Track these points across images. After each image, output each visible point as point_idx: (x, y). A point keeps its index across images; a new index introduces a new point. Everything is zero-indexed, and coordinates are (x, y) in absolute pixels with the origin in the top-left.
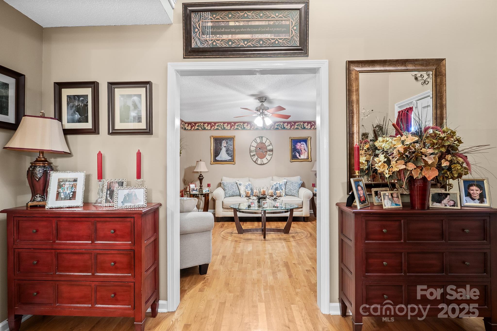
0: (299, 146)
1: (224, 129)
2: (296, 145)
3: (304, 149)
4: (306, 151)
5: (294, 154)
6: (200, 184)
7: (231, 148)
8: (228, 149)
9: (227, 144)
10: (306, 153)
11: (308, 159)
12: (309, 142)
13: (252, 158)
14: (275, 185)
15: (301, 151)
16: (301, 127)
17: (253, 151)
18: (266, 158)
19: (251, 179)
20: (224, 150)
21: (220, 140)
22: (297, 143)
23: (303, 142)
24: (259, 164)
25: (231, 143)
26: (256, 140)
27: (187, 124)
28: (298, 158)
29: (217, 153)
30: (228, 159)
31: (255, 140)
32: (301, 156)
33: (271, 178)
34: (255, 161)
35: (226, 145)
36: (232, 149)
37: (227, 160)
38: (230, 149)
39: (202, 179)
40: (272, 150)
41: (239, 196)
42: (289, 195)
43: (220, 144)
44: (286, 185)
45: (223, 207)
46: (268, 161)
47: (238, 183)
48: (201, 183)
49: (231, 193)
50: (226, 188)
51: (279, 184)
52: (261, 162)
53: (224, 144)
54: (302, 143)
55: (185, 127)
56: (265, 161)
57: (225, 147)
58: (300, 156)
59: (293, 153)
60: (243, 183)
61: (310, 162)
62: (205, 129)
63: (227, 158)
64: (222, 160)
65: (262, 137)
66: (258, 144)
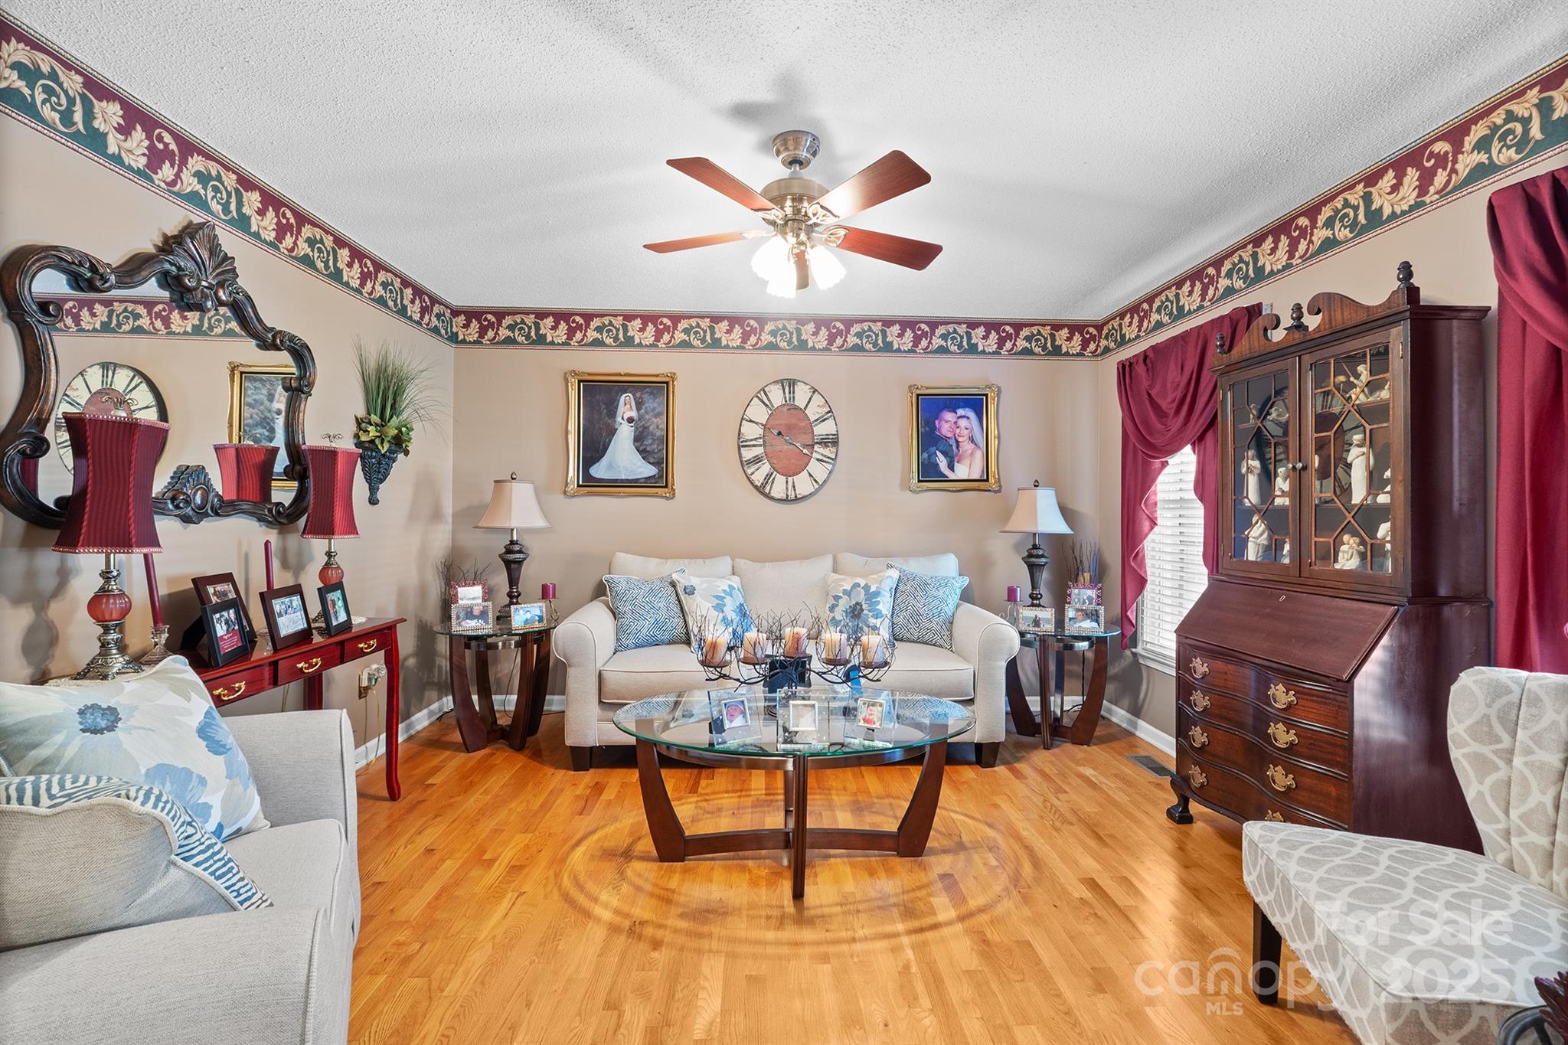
0: (947, 423)
1: (629, 342)
2: (937, 422)
3: (972, 440)
4: (979, 447)
5: (929, 457)
6: (511, 587)
7: (656, 424)
8: (642, 432)
9: (638, 409)
10: (979, 456)
11: (987, 480)
12: (992, 408)
13: (749, 471)
14: (849, 596)
15: (958, 447)
16: (960, 346)
17: (752, 440)
18: (810, 475)
19: (741, 563)
20: (625, 433)
21: (609, 390)
22: (941, 410)
23: (967, 409)
24: (779, 500)
25: (659, 404)
26: (766, 395)
27: (463, 317)
28: (942, 478)
29: (594, 448)
30: (641, 473)
31: (762, 395)
32: (957, 466)
33: (828, 561)
34: (759, 485)
35: (634, 414)
36: (662, 429)
37: (637, 480)
38: (651, 428)
39: (520, 563)
40: (833, 441)
41: (683, 643)
42: (909, 641)
43: (607, 408)
44: (898, 595)
45: (600, 702)
46: (816, 486)
47: (682, 580)
48: (513, 581)
49: (644, 631)
50: (625, 608)
51: (867, 588)
52: (787, 488)
53: (626, 407)
54: (961, 412)
55: (455, 330)
56: (803, 484)
57: (630, 420)
58: (951, 467)
59: (925, 455)
60: (705, 585)
61: (995, 492)
62: (541, 340)
63: (641, 470)
64: (616, 481)
65: (792, 383)
66: (774, 413)
